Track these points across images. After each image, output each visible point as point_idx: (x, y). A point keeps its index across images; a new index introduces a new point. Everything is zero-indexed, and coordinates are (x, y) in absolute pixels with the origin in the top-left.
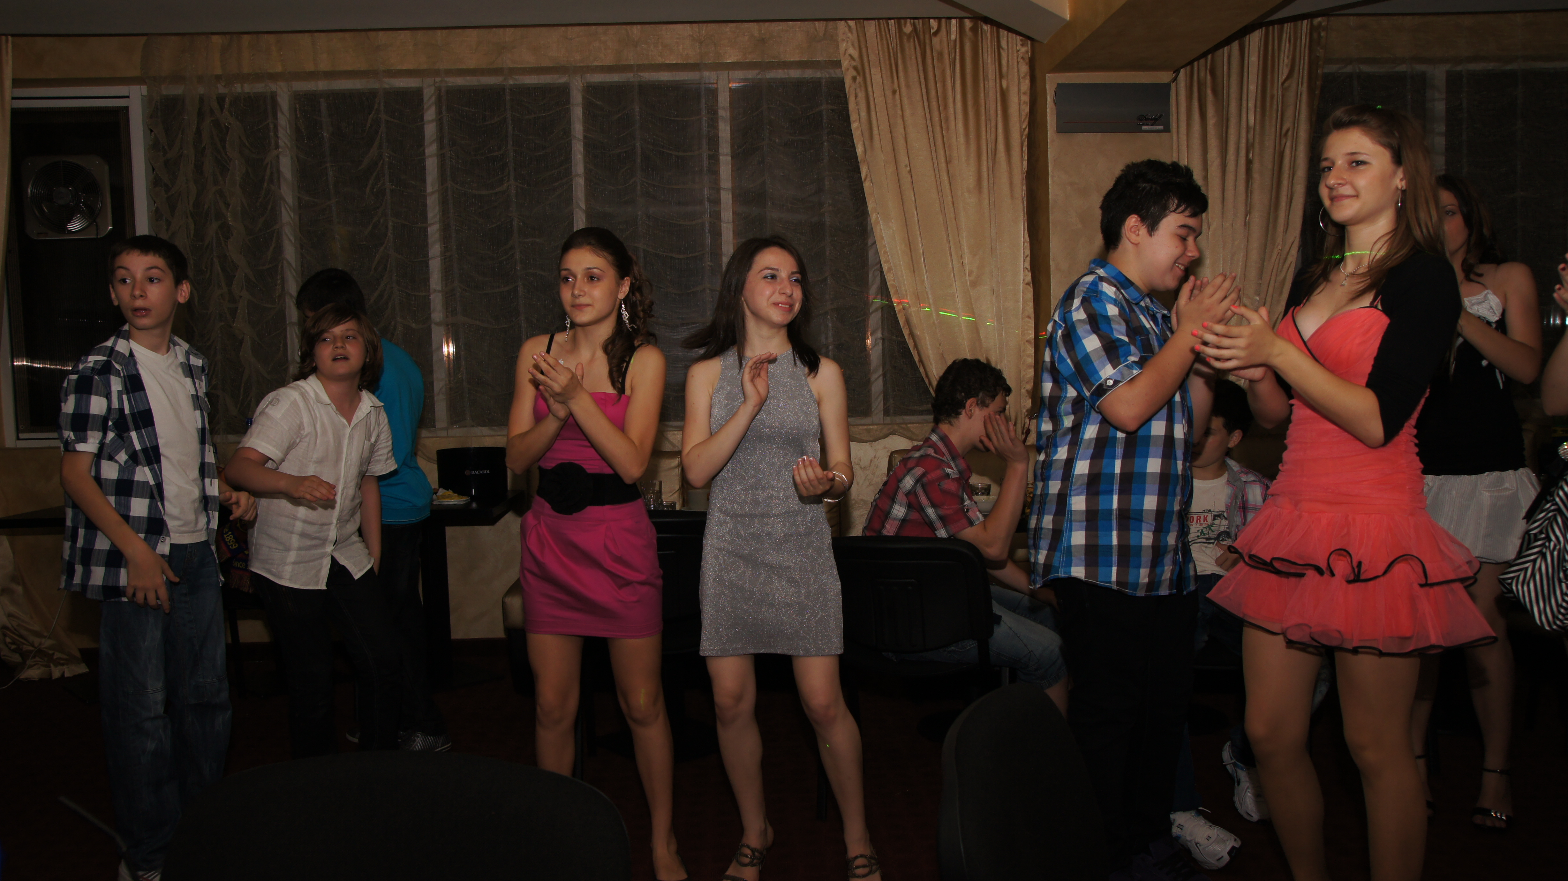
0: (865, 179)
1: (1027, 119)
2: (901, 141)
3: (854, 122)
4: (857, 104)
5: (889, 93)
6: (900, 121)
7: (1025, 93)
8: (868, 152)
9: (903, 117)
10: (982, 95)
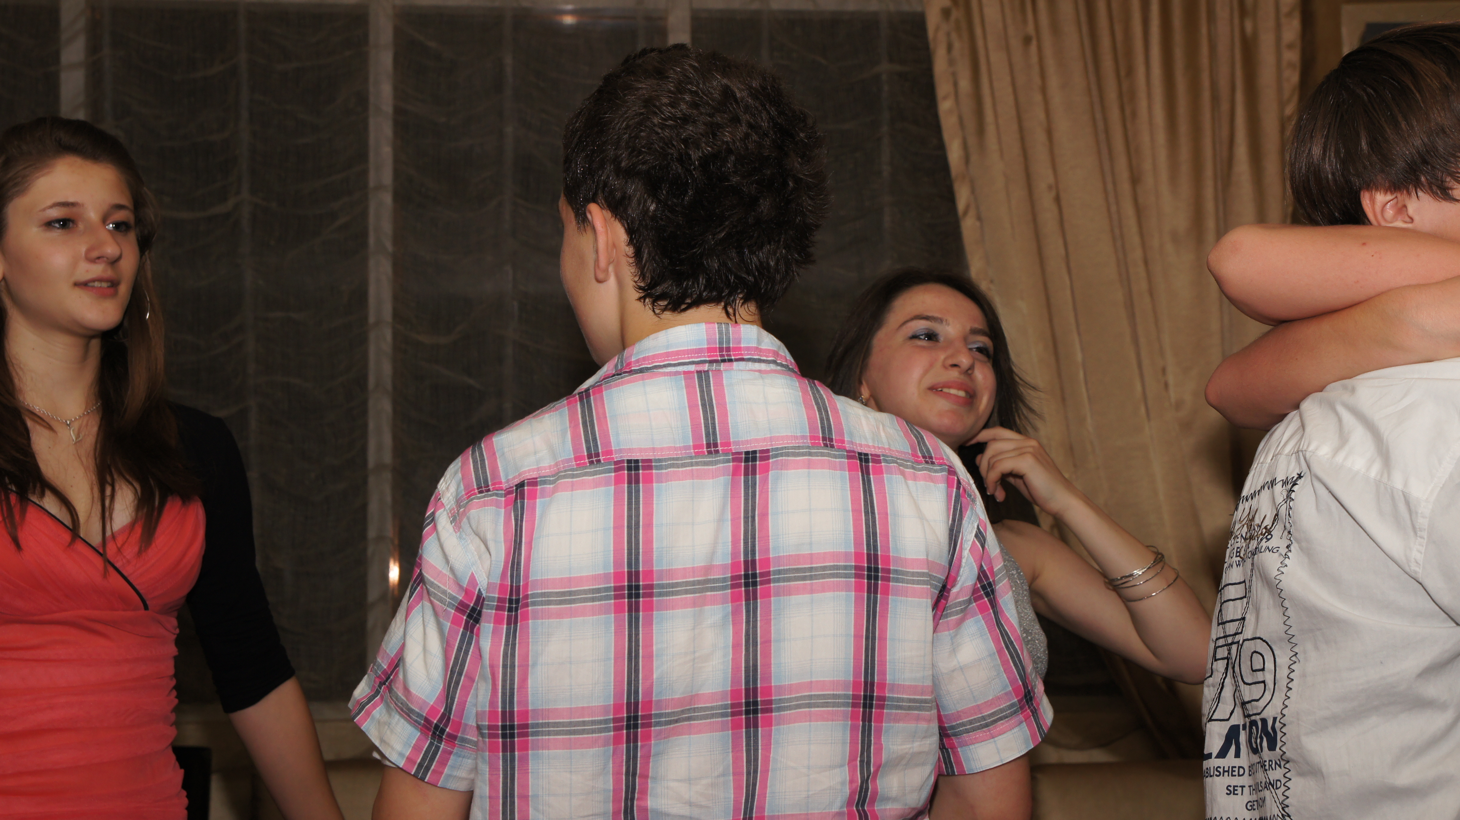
0: (966, 212)
1: (1295, 99)
2: (1039, 137)
3: (945, 98)
4: (951, 62)
5: (1016, 43)
6: (1038, 98)
7: (1290, 46)
8: (974, 158)
9: (1044, 90)
10: (1204, 50)
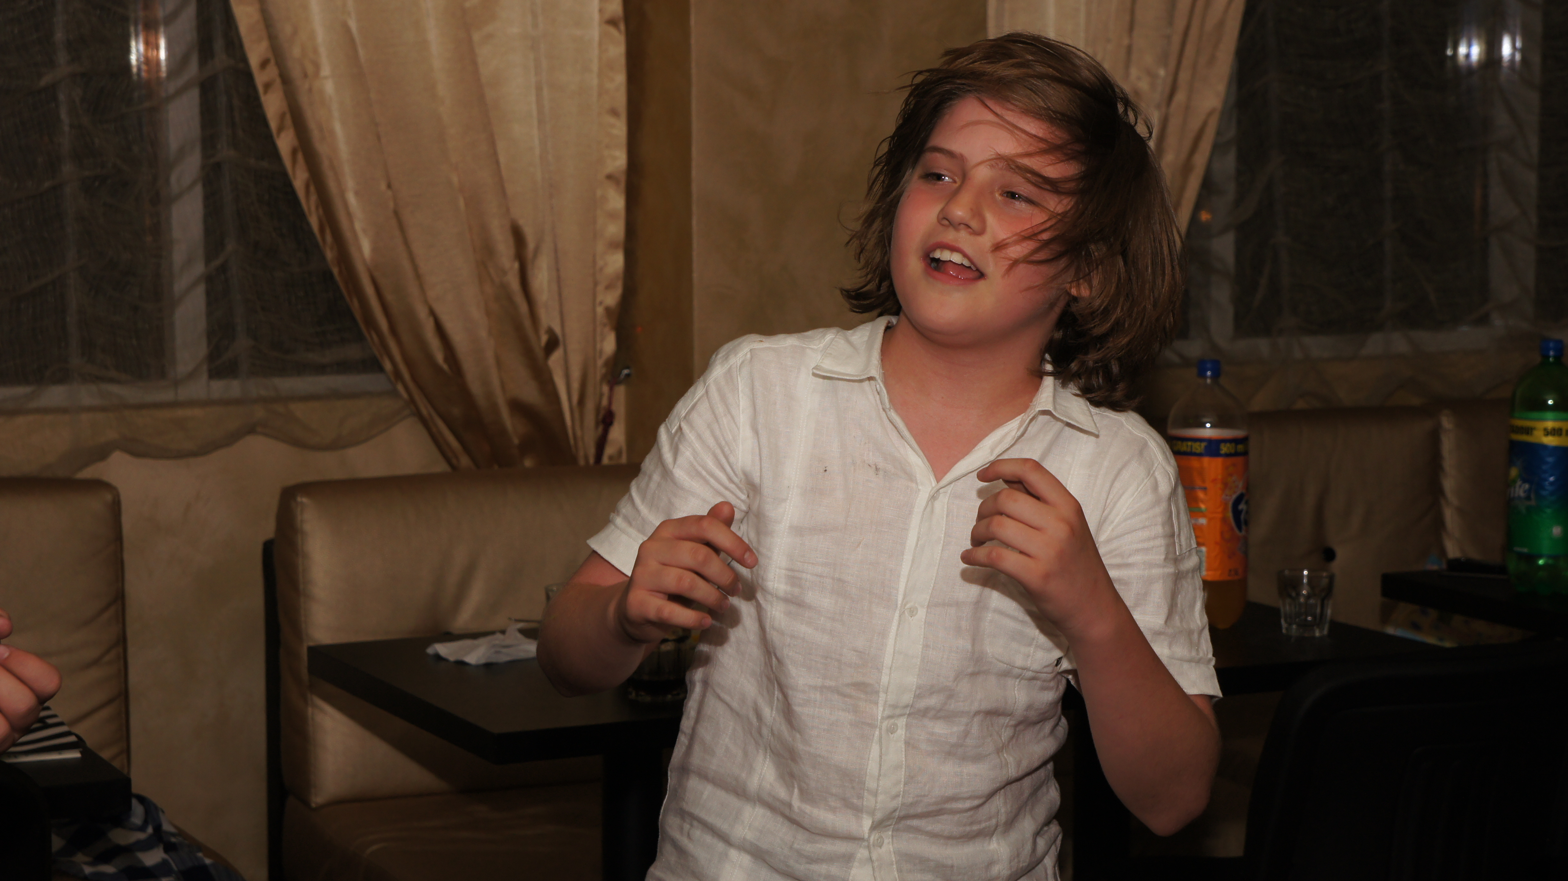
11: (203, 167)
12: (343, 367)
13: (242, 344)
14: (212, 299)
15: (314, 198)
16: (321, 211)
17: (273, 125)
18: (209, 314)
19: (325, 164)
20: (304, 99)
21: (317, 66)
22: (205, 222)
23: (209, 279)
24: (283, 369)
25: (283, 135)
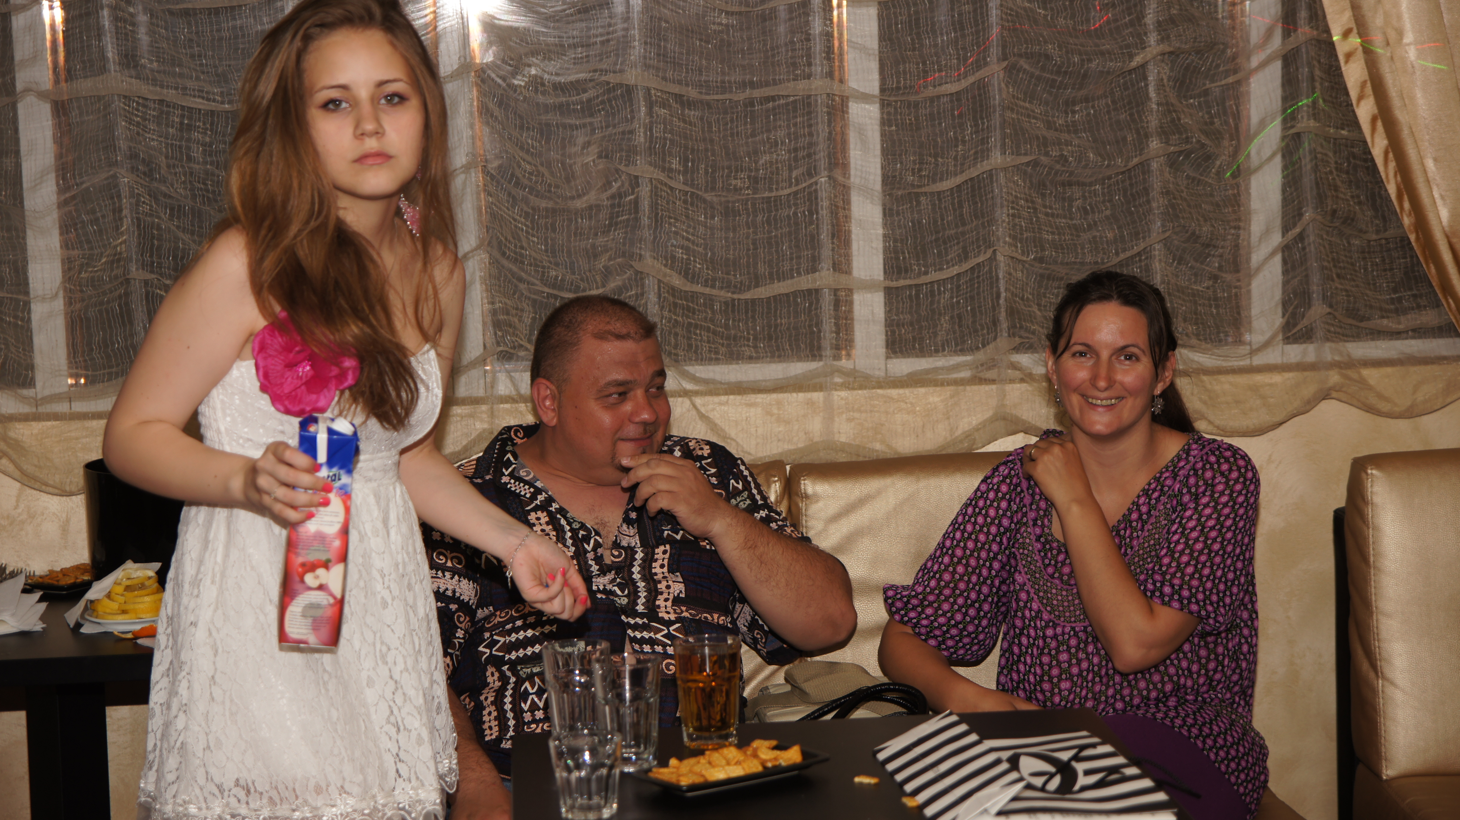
11: (1283, 138)
12: (1419, 332)
13: (1318, 310)
14: (1289, 267)
15: (1392, 165)
16: (1399, 178)
17: (1353, 94)
18: (1285, 283)
19: (1405, 133)
20: (1386, 69)
21: (1400, 34)
22: (1284, 191)
23: (1286, 249)
24: (1357, 336)
25: (1363, 103)
